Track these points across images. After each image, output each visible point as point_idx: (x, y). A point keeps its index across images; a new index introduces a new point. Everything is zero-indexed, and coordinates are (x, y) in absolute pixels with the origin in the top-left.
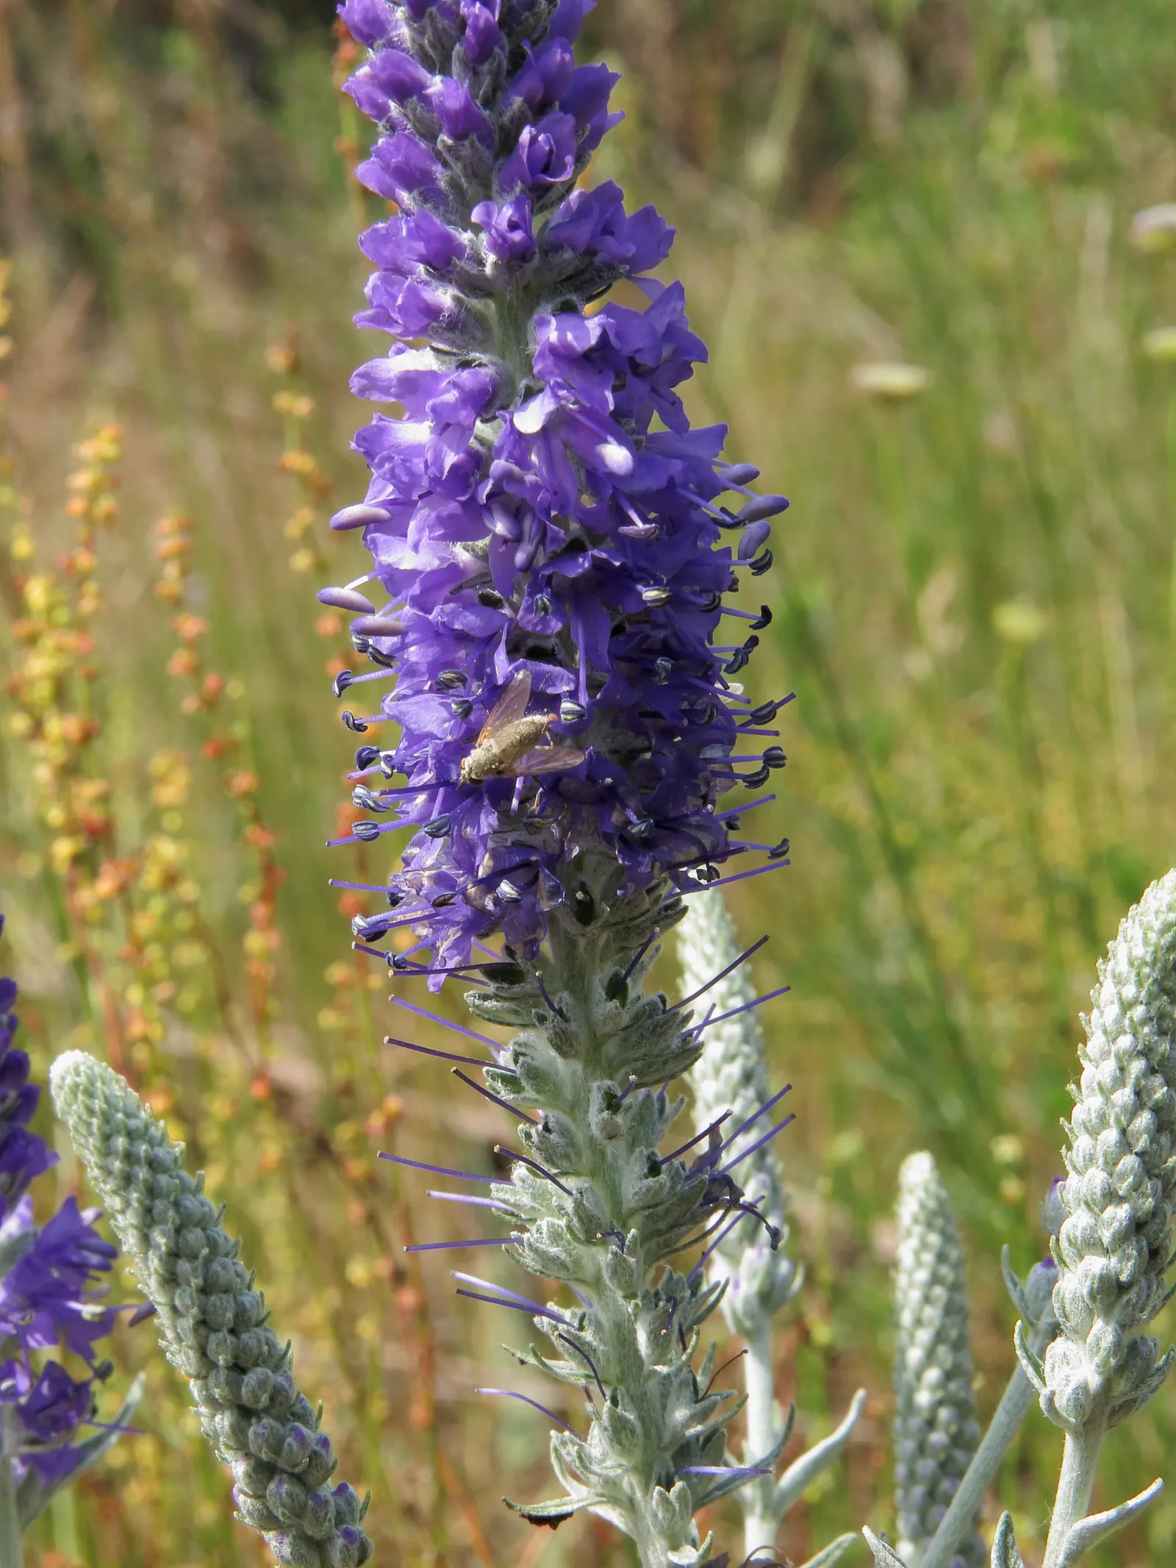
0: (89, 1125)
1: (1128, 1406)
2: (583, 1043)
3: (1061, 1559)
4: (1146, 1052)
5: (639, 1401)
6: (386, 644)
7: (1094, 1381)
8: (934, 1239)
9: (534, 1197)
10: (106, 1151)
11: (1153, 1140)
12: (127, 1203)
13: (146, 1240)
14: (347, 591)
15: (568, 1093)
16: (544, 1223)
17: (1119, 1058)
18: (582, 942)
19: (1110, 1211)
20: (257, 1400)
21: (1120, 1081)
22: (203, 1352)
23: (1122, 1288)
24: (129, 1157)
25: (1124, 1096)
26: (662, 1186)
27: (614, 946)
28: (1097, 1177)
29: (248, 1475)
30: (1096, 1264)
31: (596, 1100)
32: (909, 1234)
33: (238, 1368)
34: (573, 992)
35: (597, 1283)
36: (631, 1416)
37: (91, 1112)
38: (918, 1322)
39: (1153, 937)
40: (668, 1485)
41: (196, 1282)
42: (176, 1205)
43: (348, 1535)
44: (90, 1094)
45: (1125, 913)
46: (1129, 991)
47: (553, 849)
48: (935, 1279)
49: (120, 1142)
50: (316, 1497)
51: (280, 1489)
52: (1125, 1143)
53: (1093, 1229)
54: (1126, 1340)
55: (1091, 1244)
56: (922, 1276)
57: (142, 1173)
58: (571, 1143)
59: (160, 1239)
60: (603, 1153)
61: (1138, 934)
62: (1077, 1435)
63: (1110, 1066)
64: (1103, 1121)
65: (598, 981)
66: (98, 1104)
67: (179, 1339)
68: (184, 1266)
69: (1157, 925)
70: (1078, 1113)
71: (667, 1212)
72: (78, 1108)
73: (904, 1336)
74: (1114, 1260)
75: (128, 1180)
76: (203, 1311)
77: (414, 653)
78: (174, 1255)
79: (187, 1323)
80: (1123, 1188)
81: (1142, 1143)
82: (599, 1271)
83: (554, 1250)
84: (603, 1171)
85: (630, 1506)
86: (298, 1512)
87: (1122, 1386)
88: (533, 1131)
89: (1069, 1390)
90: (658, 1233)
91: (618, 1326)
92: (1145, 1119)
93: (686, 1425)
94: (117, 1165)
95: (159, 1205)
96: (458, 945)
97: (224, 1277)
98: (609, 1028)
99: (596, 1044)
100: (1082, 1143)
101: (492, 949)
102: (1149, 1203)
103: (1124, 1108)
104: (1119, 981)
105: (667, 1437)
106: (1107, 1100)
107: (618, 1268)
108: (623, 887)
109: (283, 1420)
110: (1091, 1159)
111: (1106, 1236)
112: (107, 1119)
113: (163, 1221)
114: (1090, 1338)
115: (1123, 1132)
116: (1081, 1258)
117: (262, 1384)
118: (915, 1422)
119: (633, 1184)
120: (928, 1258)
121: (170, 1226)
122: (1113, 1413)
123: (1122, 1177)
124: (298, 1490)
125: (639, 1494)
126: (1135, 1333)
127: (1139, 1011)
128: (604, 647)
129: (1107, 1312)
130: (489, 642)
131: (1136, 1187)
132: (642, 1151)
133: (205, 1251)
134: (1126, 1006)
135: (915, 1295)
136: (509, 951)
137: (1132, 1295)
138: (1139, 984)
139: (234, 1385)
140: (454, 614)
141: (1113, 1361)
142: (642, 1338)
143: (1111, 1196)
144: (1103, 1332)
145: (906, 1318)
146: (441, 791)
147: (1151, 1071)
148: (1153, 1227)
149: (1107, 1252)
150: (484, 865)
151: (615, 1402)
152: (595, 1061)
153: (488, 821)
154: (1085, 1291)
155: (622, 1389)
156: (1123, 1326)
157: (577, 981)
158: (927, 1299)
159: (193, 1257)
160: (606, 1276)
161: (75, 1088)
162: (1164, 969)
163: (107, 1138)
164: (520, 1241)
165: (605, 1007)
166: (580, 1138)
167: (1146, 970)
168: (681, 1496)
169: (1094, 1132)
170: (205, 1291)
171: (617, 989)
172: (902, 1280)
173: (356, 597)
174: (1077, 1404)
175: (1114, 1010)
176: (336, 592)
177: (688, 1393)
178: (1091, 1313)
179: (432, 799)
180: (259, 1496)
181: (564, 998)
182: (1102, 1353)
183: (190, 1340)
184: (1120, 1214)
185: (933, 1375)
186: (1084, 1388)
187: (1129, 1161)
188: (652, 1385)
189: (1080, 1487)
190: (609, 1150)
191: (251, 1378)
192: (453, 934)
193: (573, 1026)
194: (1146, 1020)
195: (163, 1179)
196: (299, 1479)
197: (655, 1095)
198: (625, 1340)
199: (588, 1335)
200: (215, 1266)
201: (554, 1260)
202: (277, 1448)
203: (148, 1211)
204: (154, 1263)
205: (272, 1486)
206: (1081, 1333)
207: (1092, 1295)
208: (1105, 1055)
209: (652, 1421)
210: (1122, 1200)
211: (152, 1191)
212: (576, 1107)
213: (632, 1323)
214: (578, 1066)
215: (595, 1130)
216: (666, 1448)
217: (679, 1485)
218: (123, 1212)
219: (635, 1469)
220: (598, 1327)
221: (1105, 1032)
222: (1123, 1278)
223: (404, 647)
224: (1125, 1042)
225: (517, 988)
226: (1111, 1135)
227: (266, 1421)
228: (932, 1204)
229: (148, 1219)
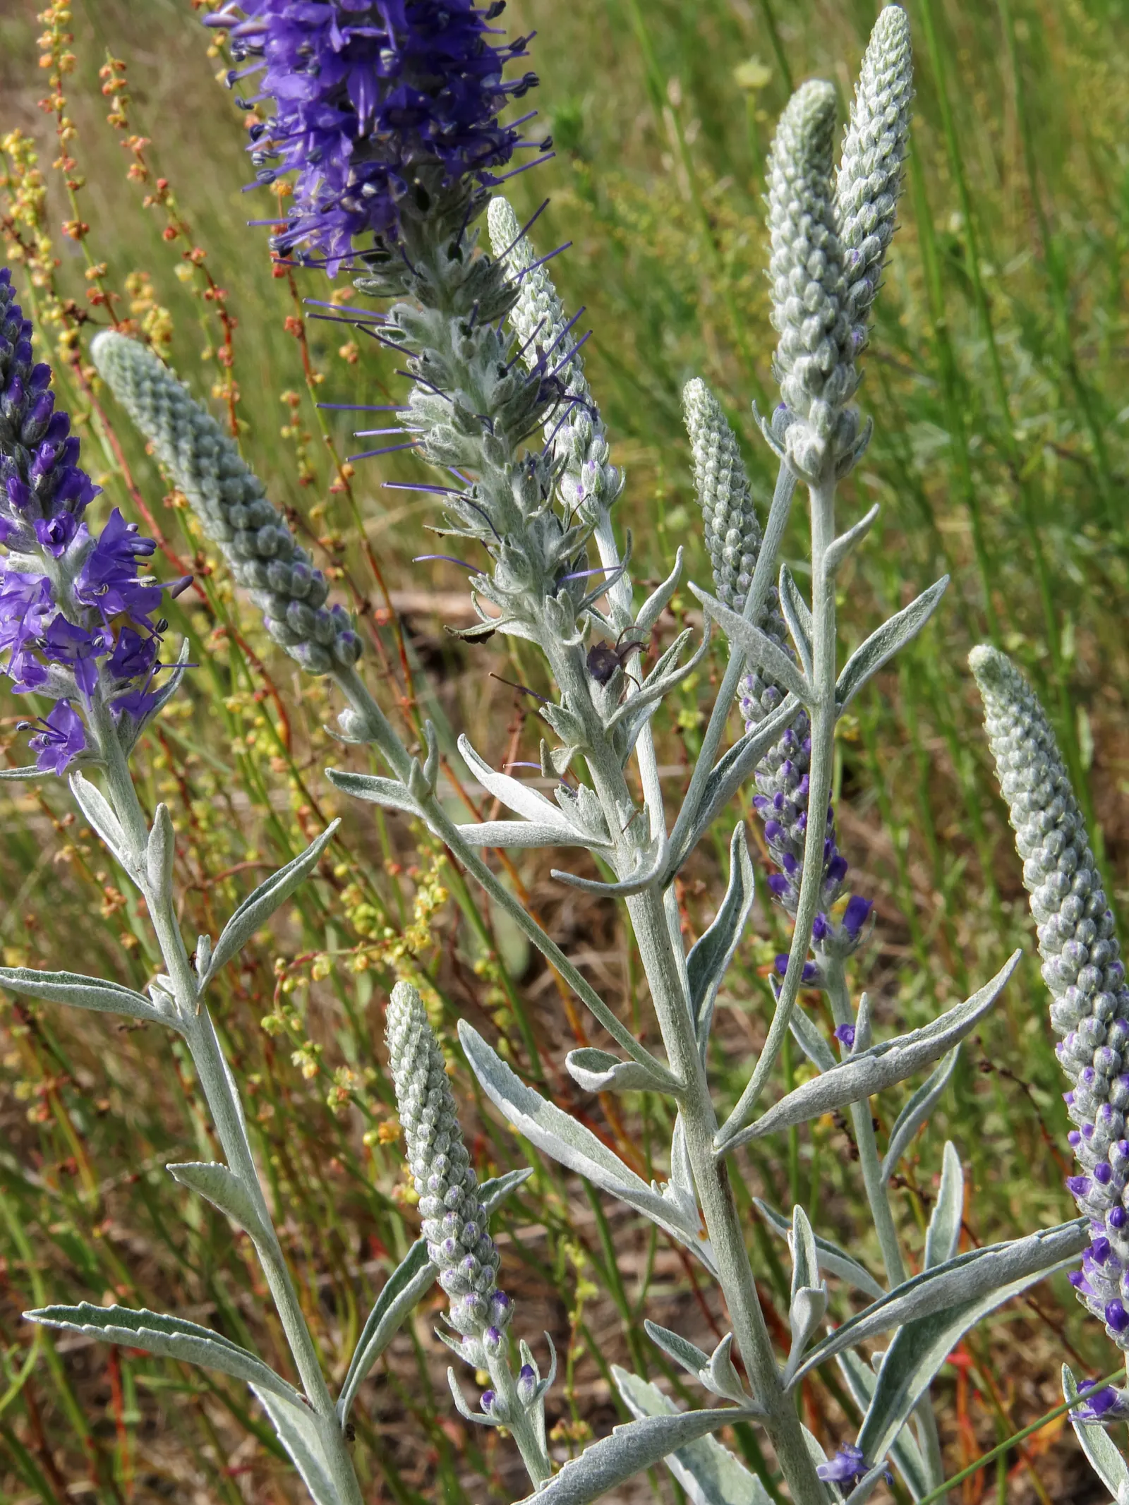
0: (124, 379)
1: (846, 460)
2: (439, 297)
3: (823, 578)
4: (809, 210)
5: (524, 542)
6: (256, 42)
7: (820, 445)
8: (715, 436)
9: (427, 413)
10: (139, 394)
11: (825, 269)
12: (159, 427)
13: (176, 450)
14: (223, 14)
15: (436, 337)
16: (436, 429)
17: (793, 218)
18: (425, 227)
19: (806, 323)
20: (268, 548)
21: (795, 234)
22: (227, 521)
23: (824, 376)
24: (155, 395)
25: (801, 243)
26: (510, 382)
27: (448, 229)
28: (793, 302)
29: (273, 605)
30: (804, 362)
31: (455, 331)
32: (697, 437)
33: (252, 528)
34: (426, 262)
35: (480, 466)
36: (520, 551)
37: (124, 369)
38: (715, 497)
39: (799, 131)
40: (555, 594)
41: (214, 471)
42: (192, 422)
43: (347, 636)
44: (121, 356)
45: (777, 122)
46: (791, 171)
47: (393, 162)
48: (721, 465)
49: (147, 385)
50: (320, 613)
51: (295, 610)
52: (807, 276)
53: (799, 339)
54: (836, 413)
55: (799, 349)
56: (711, 464)
57: (165, 403)
58: (444, 367)
59: (185, 446)
60: (467, 372)
61: (788, 131)
62: (816, 486)
63: (787, 225)
64: (790, 264)
65: (441, 251)
66: (128, 363)
67: (210, 517)
68: (204, 462)
69: (800, 122)
70: (773, 262)
71: (518, 405)
72: (116, 368)
73: (706, 510)
74: (816, 357)
75: (157, 410)
76: (223, 491)
77: (275, 45)
78: (197, 456)
79: (213, 503)
80: (811, 306)
81: (817, 273)
82: (480, 455)
83: (447, 445)
84: (469, 384)
85: (532, 619)
86: (310, 624)
87: (839, 445)
88: (417, 363)
89: (804, 453)
90: (517, 422)
91: (500, 492)
92: (817, 256)
93: (559, 552)
94: (148, 401)
95: (181, 424)
96: (343, 241)
97: (232, 465)
98: (453, 282)
99: (448, 298)
100: (780, 282)
101: (366, 241)
102: (831, 312)
103: (802, 250)
104: (782, 166)
105: (547, 564)
106: (790, 247)
107: (492, 446)
108: (446, 181)
109: (288, 561)
110: (787, 292)
111: (807, 340)
112: (135, 371)
113: (185, 434)
114: (811, 415)
115: (805, 267)
116: (793, 359)
117: (271, 536)
118: (727, 570)
119: (490, 386)
120: (713, 450)
121: (190, 437)
122: (838, 467)
123: (810, 298)
124: (307, 609)
125: (536, 609)
126: (841, 409)
127: (799, 184)
128: (402, 15)
129: (819, 393)
130: (324, 27)
131: (820, 303)
132: (493, 364)
133: (216, 449)
134: (790, 182)
135: (709, 479)
136: (378, 240)
137: (832, 379)
138: (796, 164)
139: (252, 541)
140: (298, 12)
141: (829, 427)
142: (517, 496)
143: (805, 313)
144: (818, 407)
145: (706, 497)
146: (312, 136)
147: (815, 223)
148: (837, 330)
149: (810, 352)
150: (350, 178)
151: (507, 543)
152: (449, 309)
153: (347, 147)
154: (801, 382)
155: (511, 535)
156: (833, 403)
157: (428, 255)
158: (717, 480)
159: (209, 455)
160: (485, 455)
161: (111, 356)
162: (810, 151)
163: (138, 384)
164: (423, 444)
165: (447, 266)
166: (450, 364)
167: (799, 155)
168: (565, 600)
169: (785, 272)
170: (222, 477)
171: (454, 253)
172: (699, 470)
173: (230, 18)
174: (813, 465)
175: (782, 188)
176: (215, 17)
177: (556, 529)
178: (807, 397)
179: (306, 144)
180: (283, 619)
181: (420, 266)
182: (820, 421)
183: (217, 514)
184: (813, 324)
185: (732, 533)
186: (813, 450)
187: (812, 287)
188: (531, 529)
189: (826, 523)
190: (471, 368)
191: (263, 533)
192: (338, 234)
193: (430, 284)
194: (806, 188)
195: (180, 407)
196: (305, 601)
197: (495, 332)
198: (506, 500)
199: (480, 501)
200: (226, 460)
201: (448, 452)
202: (288, 579)
203: (174, 429)
204: (185, 463)
205: (290, 609)
206: (804, 413)
207: (806, 383)
208: (782, 219)
209: (535, 555)
210: (812, 314)
211: (174, 415)
212: (443, 344)
213: (509, 487)
214: (438, 314)
215: (458, 354)
216: (547, 574)
217: (561, 592)
218: (157, 434)
219: (530, 590)
220: (487, 494)
221: (780, 202)
222: (824, 368)
223: (268, 42)
224: (794, 206)
225: (388, 264)
226: (797, 271)
227: (278, 563)
228: (708, 412)
229: (175, 433)
